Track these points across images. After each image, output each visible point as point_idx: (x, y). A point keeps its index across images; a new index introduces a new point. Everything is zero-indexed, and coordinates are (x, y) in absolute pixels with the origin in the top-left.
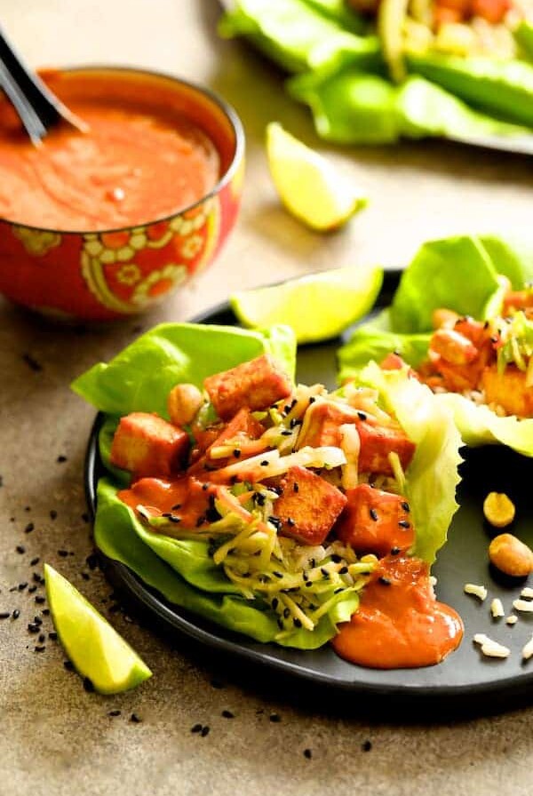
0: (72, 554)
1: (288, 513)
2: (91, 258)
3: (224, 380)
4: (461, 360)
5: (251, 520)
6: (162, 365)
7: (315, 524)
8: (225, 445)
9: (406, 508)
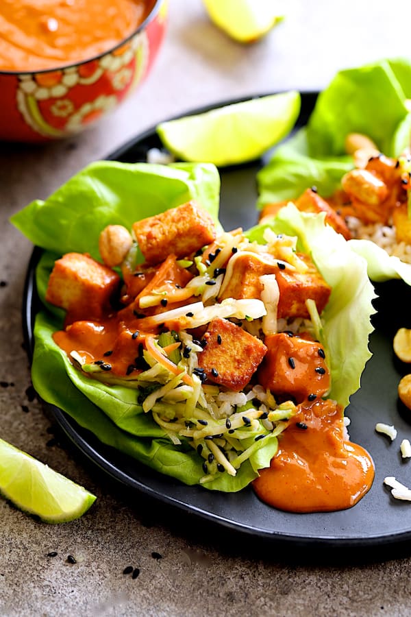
0: (12, 385)
1: (212, 364)
2: (26, 95)
3: (153, 225)
4: (374, 200)
5: (178, 372)
6: (93, 207)
7: (237, 373)
8: (153, 295)
9: (322, 355)
